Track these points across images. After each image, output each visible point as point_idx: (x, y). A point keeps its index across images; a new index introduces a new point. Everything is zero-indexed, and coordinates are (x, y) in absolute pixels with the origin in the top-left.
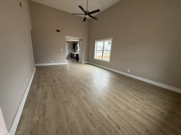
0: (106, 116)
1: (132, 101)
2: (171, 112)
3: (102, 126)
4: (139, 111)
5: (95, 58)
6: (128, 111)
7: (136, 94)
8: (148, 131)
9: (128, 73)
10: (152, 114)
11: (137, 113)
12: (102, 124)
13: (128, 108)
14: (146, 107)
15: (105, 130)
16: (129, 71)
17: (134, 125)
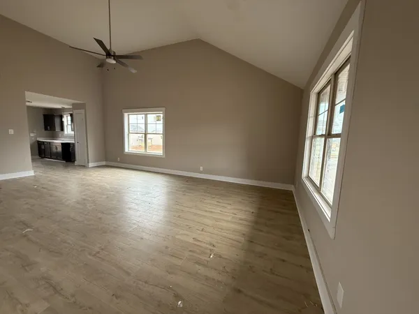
0: (191, 241)
1: (218, 210)
2: (259, 209)
3: (191, 253)
4: (229, 219)
5: (126, 150)
6: (218, 223)
7: (221, 201)
8: (244, 234)
9: (201, 172)
10: (243, 217)
11: (227, 221)
12: (190, 251)
13: (217, 220)
14: (235, 212)
15: (198, 256)
16: (201, 168)
17: (231, 236)
